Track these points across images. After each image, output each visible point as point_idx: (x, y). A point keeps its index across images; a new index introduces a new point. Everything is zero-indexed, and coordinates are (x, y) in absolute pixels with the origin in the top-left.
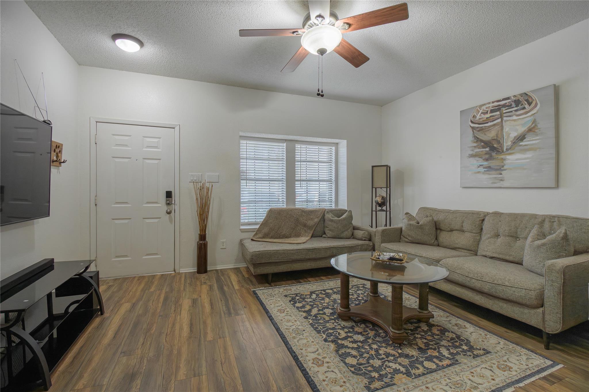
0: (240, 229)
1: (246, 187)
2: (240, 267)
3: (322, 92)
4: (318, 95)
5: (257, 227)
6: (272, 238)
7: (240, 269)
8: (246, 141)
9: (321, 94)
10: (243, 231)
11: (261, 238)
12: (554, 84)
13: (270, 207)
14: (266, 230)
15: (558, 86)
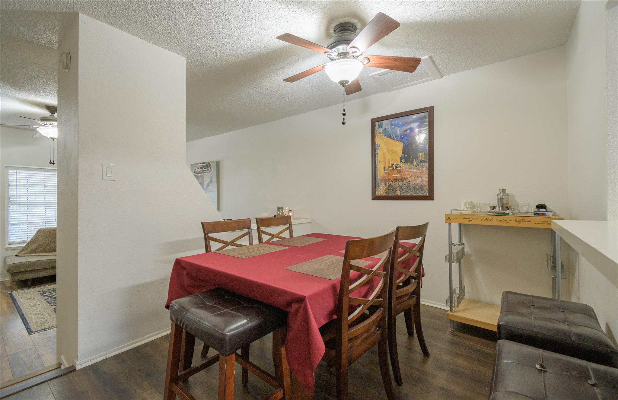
0: (5, 248)
1: (15, 210)
2: (5, 281)
3: (53, 162)
4: (50, 163)
5: (24, 245)
6: (39, 253)
7: (5, 282)
8: (16, 170)
9: (52, 162)
10: (8, 249)
11: (27, 253)
12: (217, 161)
13: (40, 227)
14: (34, 247)
15: (219, 162)
